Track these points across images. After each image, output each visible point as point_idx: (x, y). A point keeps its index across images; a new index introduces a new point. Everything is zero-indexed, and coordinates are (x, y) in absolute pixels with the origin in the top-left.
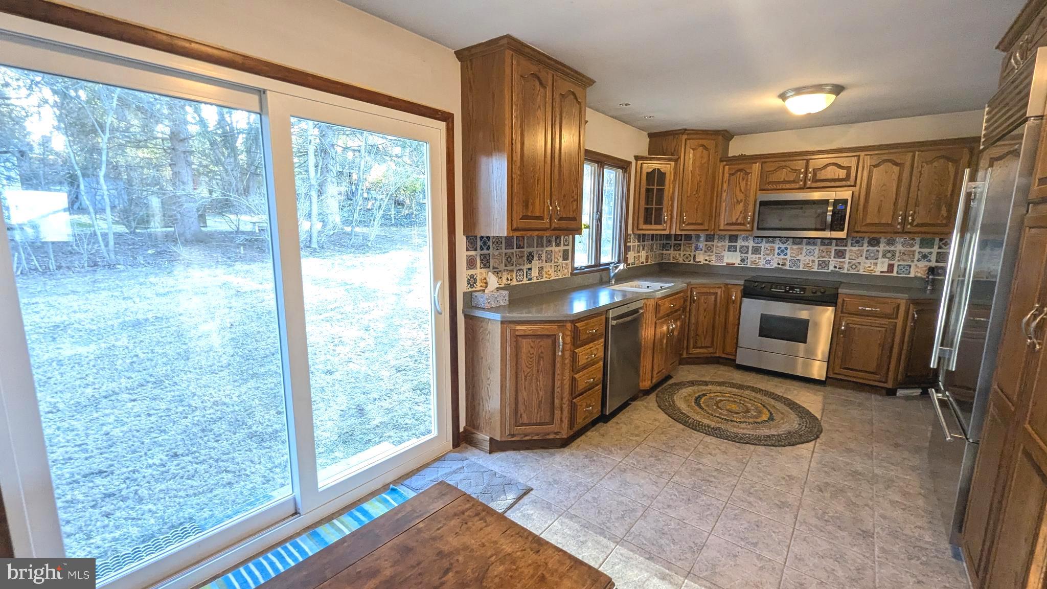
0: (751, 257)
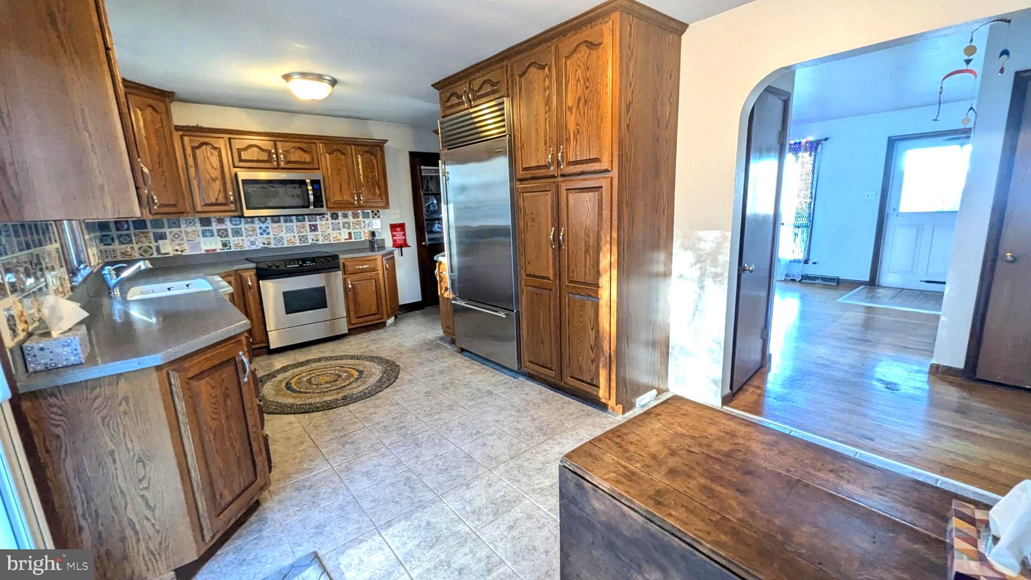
0: (233, 240)
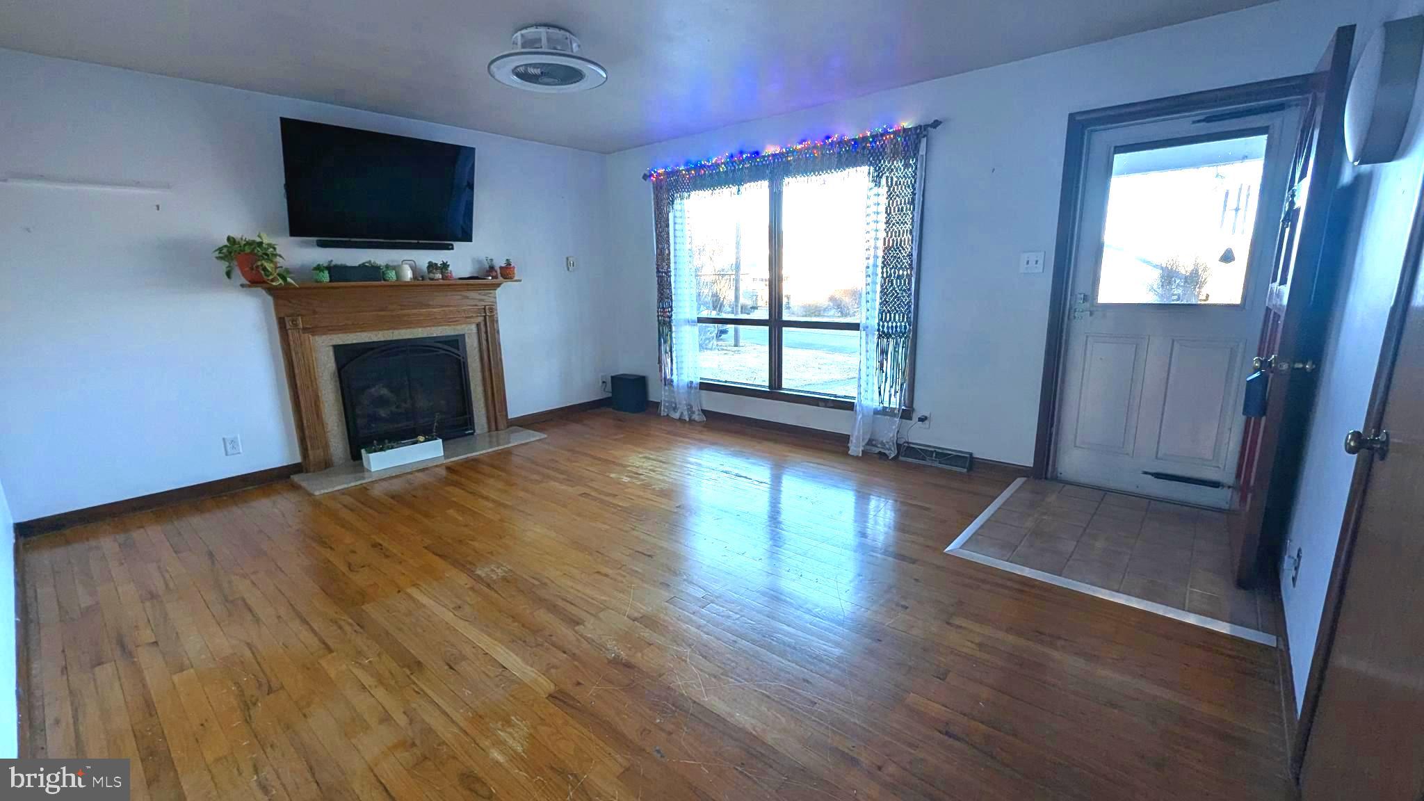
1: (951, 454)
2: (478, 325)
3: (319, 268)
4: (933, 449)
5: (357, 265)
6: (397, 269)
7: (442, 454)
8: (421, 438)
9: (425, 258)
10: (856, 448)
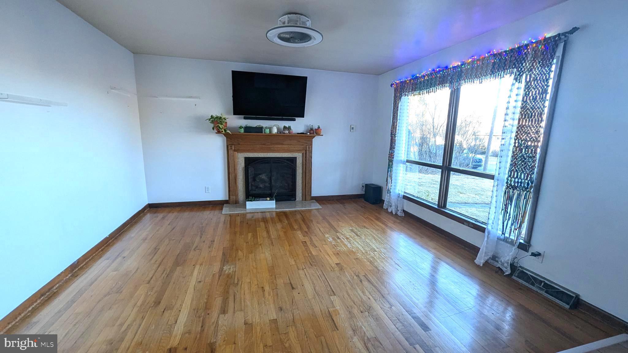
1: (559, 289)
2: (303, 154)
3: (241, 127)
4: (542, 280)
5: (255, 126)
6: (270, 129)
7: (274, 207)
8: (268, 199)
9: (282, 124)
10: (480, 260)
